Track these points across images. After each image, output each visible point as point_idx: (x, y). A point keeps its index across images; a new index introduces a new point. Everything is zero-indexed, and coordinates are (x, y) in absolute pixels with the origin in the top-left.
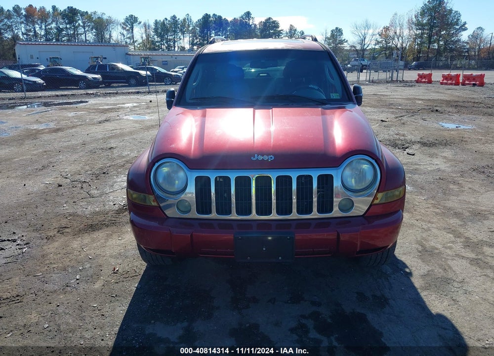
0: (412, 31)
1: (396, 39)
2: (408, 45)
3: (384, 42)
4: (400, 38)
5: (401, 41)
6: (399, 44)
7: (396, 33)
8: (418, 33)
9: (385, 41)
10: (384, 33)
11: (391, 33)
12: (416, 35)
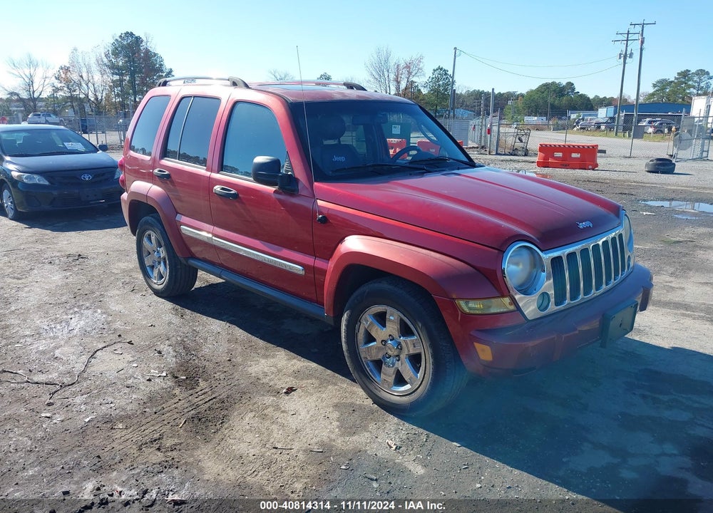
0: (105, 77)
1: (84, 85)
2: (104, 95)
3: (65, 89)
4: (90, 84)
5: (92, 89)
6: (90, 94)
7: (81, 76)
8: (115, 79)
9: (68, 88)
10: (63, 76)
11: (75, 77)
12: (113, 81)
